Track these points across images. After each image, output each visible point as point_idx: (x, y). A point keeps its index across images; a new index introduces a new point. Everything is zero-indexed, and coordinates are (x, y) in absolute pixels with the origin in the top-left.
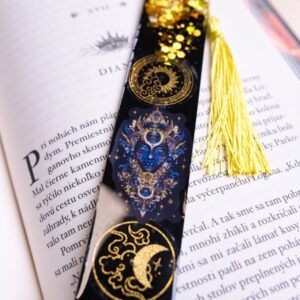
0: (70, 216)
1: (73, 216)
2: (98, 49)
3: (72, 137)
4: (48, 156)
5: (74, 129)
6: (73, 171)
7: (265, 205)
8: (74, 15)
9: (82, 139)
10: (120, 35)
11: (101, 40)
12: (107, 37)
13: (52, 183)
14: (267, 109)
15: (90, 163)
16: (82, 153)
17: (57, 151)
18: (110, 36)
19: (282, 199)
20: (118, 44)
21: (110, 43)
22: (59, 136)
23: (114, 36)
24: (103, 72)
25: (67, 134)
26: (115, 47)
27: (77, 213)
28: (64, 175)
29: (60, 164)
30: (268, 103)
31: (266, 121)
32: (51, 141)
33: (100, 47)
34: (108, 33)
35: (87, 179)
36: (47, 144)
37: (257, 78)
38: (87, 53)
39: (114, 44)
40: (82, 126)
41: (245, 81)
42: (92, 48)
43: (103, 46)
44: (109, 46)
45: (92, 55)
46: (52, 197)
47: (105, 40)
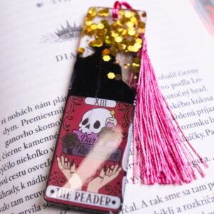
0: (20, 188)
1: (23, 187)
2: (57, 37)
3: (27, 116)
4: (6, 131)
5: (30, 109)
6: (25, 147)
7: (191, 191)
8: (39, 5)
9: (36, 119)
11: (61, 29)
12: (65, 27)
13: (8, 155)
14: (201, 101)
15: (40, 142)
16: (34, 131)
17: (14, 127)
18: (68, 26)
19: (207, 187)
21: (68, 32)
22: (17, 114)
23: (72, 25)
24: (60, 58)
25: (23, 113)
26: (72, 36)
27: (26, 185)
28: (18, 150)
29: (15, 139)
30: (203, 95)
31: (200, 112)
32: (10, 118)
33: (59, 35)
34: (68, 23)
35: (36, 156)
36: (7, 120)
37: (195, 71)
38: (47, 40)
39: (71, 33)
40: (37, 107)
41: (184, 73)
42: (52, 36)
43: (62, 34)
44: (67, 34)
45: (51, 42)
46: (6, 168)
47: (64, 29)
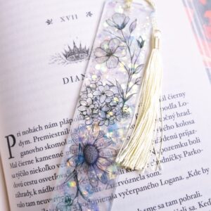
0: (33, 193)
1: (35, 193)
2: (65, 58)
3: (38, 134)
4: (21, 144)
5: (40, 128)
6: (37, 161)
7: (165, 205)
9: (46, 137)
10: (83, 47)
11: (68, 50)
12: (72, 48)
13: (23, 164)
14: (184, 124)
15: (49, 158)
16: (44, 149)
17: (28, 142)
18: (75, 47)
19: (178, 201)
20: (80, 55)
21: (74, 53)
22: (30, 131)
23: (78, 47)
24: (66, 80)
25: (35, 130)
26: (78, 58)
27: (37, 192)
28: (31, 162)
29: (28, 152)
31: (181, 135)
32: (24, 133)
33: (66, 56)
34: (74, 43)
35: (46, 169)
36: (21, 134)
37: (182, 95)
38: (56, 61)
39: (77, 55)
40: (46, 127)
41: (173, 97)
42: (60, 57)
43: (69, 55)
44: (73, 56)
45: (59, 64)
46: (22, 175)
47: (70, 50)
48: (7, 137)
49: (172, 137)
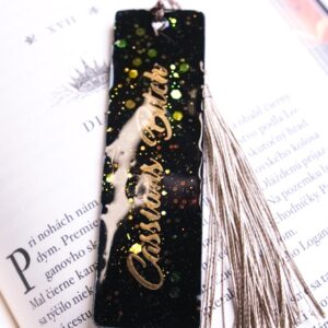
2: (75, 90)
4: (42, 257)
5: (69, 218)
6: (80, 277)
9: (83, 231)
10: (100, 64)
11: (77, 76)
12: (83, 70)
13: (55, 292)
14: (304, 143)
16: (86, 250)
17: (53, 250)
18: (87, 67)
21: (88, 78)
22: (51, 229)
23: (92, 66)
24: (89, 126)
25: (61, 225)
26: (97, 84)
28: (69, 283)
29: (59, 267)
31: (306, 162)
32: (42, 236)
33: (76, 87)
34: (84, 63)
36: (37, 240)
37: (285, 98)
38: (61, 98)
39: (94, 79)
40: (79, 213)
41: (273, 105)
42: (67, 90)
43: (81, 84)
44: (89, 82)
45: (69, 102)
46: (59, 311)
47: (81, 75)
48: (12, 257)
49: (293, 169)
